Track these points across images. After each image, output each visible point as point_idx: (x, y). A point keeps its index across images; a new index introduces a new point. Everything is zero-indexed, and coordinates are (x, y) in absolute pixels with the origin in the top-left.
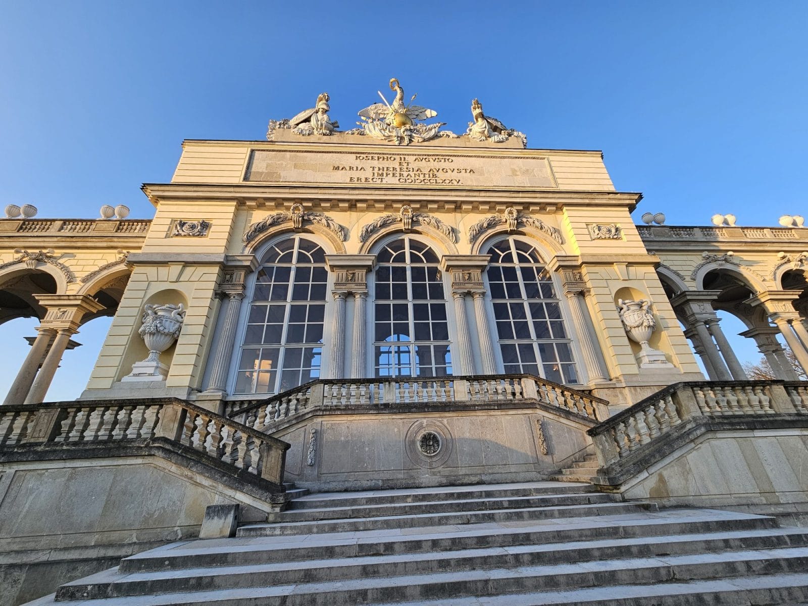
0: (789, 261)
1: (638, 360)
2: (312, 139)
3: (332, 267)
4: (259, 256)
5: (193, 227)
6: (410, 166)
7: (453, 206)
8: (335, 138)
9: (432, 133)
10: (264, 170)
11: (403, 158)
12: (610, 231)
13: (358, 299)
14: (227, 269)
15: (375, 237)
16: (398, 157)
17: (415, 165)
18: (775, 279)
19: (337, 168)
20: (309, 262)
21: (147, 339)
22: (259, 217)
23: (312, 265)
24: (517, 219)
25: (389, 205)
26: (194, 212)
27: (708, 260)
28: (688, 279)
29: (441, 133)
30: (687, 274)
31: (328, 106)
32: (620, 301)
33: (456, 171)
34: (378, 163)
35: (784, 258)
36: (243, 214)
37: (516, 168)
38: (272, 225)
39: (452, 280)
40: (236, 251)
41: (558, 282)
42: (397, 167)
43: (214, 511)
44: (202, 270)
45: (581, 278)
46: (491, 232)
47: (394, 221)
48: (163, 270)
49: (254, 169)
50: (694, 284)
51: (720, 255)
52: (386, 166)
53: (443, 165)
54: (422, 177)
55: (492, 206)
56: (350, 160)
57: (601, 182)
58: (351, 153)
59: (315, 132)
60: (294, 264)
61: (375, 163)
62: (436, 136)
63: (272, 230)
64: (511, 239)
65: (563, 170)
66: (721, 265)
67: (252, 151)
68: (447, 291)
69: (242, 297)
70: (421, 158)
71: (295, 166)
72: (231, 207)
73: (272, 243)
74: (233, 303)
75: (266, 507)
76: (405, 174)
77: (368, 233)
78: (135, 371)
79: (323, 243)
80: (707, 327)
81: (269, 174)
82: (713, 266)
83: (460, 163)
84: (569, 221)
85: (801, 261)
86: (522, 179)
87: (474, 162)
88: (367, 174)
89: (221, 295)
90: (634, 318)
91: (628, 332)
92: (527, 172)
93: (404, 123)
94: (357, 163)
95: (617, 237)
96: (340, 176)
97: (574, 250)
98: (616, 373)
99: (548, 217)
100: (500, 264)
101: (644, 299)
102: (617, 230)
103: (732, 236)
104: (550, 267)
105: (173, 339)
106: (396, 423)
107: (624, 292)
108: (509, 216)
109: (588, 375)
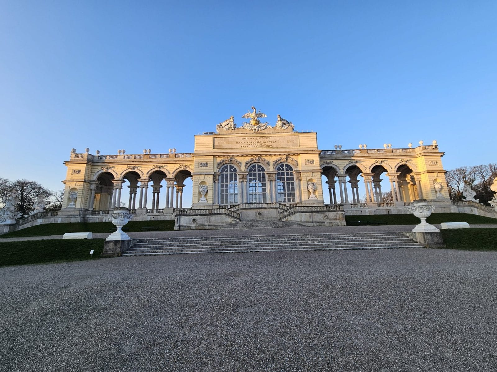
0: (377, 162)
1: (309, 197)
2: (229, 132)
3: (238, 174)
4: (220, 171)
5: (204, 164)
6: (258, 141)
7: (269, 155)
8: (236, 131)
9: (265, 127)
10: (218, 145)
11: (256, 138)
12: (311, 162)
13: (245, 183)
14: (214, 176)
15: (248, 165)
16: (254, 138)
17: (259, 140)
18: (370, 169)
19: (237, 143)
20: (232, 172)
21: (201, 193)
22: (219, 160)
23: (233, 173)
24: (286, 158)
25: (252, 155)
26: (203, 159)
27: (351, 162)
28: (341, 169)
29: (267, 127)
30: (341, 168)
31: (233, 120)
32: (308, 182)
33: (271, 142)
34: (249, 140)
35: (376, 161)
36: (215, 159)
37: (289, 140)
38: (222, 162)
39: (268, 177)
40: (215, 171)
41: (295, 176)
42: (254, 141)
43: (233, 221)
44: (209, 176)
45: (301, 176)
46: (279, 162)
47: (253, 160)
48: (200, 176)
49: (215, 144)
50: (343, 171)
51: (354, 161)
52: (251, 141)
53: (268, 140)
54: (261, 145)
55: (280, 155)
56: (241, 140)
57: (313, 144)
58: (241, 137)
59: (230, 129)
60: (229, 173)
61: (248, 140)
62: (266, 128)
63: (222, 164)
64: (285, 164)
65: (303, 140)
66: (354, 164)
67: (214, 138)
68: (266, 179)
69: (218, 182)
70: (261, 138)
71: (226, 143)
72: (212, 158)
73: (223, 167)
74: (217, 184)
75: (239, 221)
76: (256, 144)
77: (247, 164)
78: (201, 200)
79: (235, 167)
80: (343, 184)
81: (220, 146)
82: (351, 165)
83: (272, 139)
84: (301, 159)
85: (381, 162)
86: (290, 144)
87: (277, 139)
88: (246, 145)
89: (214, 182)
90: (310, 187)
91: (308, 190)
92: (292, 141)
93: (256, 124)
94: (243, 141)
95: (313, 163)
96: (238, 146)
97: (300, 168)
98: (303, 200)
99: (295, 158)
100: (281, 172)
101: (315, 182)
102: (313, 161)
103: (363, 153)
104: (294, 172)
105: (207, 193)
106: (254, 211)
107: (310, 180)
108: (284, 158)
109: (297, 200)
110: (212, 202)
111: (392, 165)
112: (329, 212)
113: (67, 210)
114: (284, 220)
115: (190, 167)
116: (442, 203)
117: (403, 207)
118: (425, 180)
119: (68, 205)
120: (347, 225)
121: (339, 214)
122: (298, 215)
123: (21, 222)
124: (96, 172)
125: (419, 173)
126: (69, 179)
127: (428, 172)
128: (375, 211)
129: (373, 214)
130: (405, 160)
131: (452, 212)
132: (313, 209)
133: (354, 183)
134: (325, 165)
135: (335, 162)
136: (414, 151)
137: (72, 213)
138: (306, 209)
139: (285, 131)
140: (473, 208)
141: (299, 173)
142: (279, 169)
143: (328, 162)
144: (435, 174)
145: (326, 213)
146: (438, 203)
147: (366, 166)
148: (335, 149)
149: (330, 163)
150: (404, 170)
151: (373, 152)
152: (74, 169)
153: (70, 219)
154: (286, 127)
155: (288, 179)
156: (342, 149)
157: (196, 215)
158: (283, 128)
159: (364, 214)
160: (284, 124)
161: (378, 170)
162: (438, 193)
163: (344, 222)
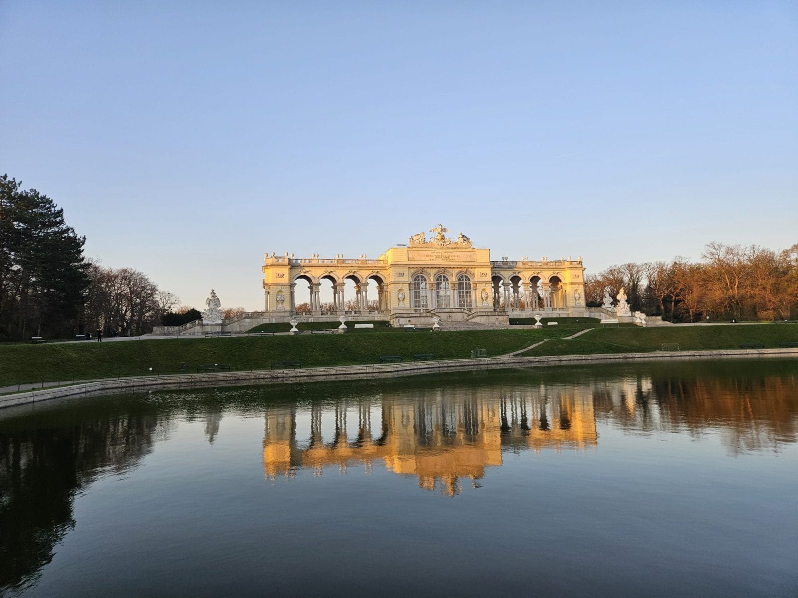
0: (535, 273)
1: (483, 303)
2: (420, 246)
3: (428, 284)
4: (414, 280)
5: (402, 274)
7: (453, 268)
8: (425, 245)
9: (449, 243)
10: (411, 257)
11: (442, 252)
14: (409, 284)
15: (436, 276)
16: (440, 252)
17: (444, 254)
18: (529, 278)
19: (427, 256)
20: (423, 281)
21: (400, 299)
22: (413, 270)
24: (466, 271)
25: (439, 268)
26: (401, 270)
30: (507, 277)
32: (482, 292)
33: (454, 256)
36: (410, 269)
37: (468, 255)
38: (415, 272)
39: (451, 286)
40: (410, 281)
41: (472, 286)
42: (440, 255)
44: (405, 284)
45: (476, 286)
46: (460, 274)
47: (440, 272)
48: (398, 284)
49: (409, 257)
50: (507, 279)
51: (517, 272)
52: (438, 255)
53: (452, 254)
54: (446, 259)
55: (461, 268)
56: (429, 253)
57: (487, 259)
58: (430, 251)
59: (421, 243)
60: (421, 282)
61: (435, 254)
62: (450, 243)
63: (415, 274)
64: (464, 275)
65: (479, 255)
66: (516, 274)
67: (408, 251)
68: (450, 288)
69: (413, 290)
70: (446, 252)
71: (418, 255)
72: (408, 269)
73: (416, 277)
76: (442, 258)
77: (434, 275)
78: (400, 304)
79: (425, 276)
80: (507, 291)
81: (413, 258)
82: (514, 275)
83: (455, 254)
84: (477, 272)
85: (538, 274)
86: (469, 259)
87: (459, 253)
88: (434, 258)
89: (410, 289)
90: (484, 295)
91: (482, 298)
92: (470, 256)
93: (442, 239)
94: (431, 254)
95: (486, 276)
96: (428, 259)
97: (476, 280)
98: (478, 306)
99: (472, 270)
100: (461, 282)
101: (487, 291)
102: (486, 274)
103: (524, 264)
104: (471, 283)
105: (404, 298)
106: (446, 314)
107: (484, 290)
108: (464, 270)
109: (473, 306)
110: (409, 306)
111: (545, 277)
112: (499, 315)
113: (278, 311)
114: (470, 321)
115: (381, 273)
116: (579, 309)
117: (552, 312)
118: (569, 289)
119: (277, 307)
120: (510, 325)
121: (506, 318)
122: (479, 317)
123: (227, 322)
124: (294, 275)
125: (565, 284)
126: (275, 282)
127: (572, 283)
128: (530, 315)
129: (528, 317)
130: (557, 272)
131: (585, 316)
132: (489, 314)
133: (516, 288)
134: (494, 275)
135: (502, 272)
136: (564, 264)
137: (283, 314)
138: (484, 314)
139: (465, 247)
140: (601, 313)
141: (475, 284)
142: (459, 280)
143: (496, 272)
144: (576, 285)
145: (497, 317)
146: (576, 309)
147: (526, 276)
148: (502, 261)
149: (498, 273)
150: (555, 280)
151: (532, 264)
152: (278, 272)
153: (282, 319)
154: (466, 243)
155: (466, 289)
156: (508, 261)
157: (411, 317)
158: (463, 244)
159: (521, 317)
160: (464, 240)
161: (535, 280)
162: (577, 301)
163: (508, 323)
